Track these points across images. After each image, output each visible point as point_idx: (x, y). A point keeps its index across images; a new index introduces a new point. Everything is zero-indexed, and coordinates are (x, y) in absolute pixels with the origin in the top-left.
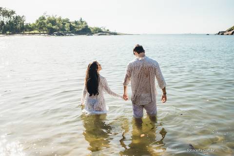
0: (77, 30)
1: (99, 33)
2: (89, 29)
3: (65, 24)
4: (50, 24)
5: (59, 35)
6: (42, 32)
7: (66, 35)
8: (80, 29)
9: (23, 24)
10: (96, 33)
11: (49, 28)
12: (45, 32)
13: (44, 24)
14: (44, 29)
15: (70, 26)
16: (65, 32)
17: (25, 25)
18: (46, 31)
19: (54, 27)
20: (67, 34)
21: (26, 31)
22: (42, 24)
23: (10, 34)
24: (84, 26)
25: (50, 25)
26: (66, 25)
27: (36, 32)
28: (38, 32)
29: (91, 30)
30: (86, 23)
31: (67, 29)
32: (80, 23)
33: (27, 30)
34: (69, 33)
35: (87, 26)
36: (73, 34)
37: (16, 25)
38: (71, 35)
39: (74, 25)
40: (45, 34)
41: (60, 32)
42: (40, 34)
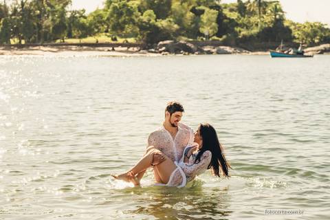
0: (244, 32)
1: (322, 47)
2: (288, 31)
3: (202, 12)
4: (150, 12)
5: (177, 49)
6: (120, 40)
7: (202, 52)
8: (255, 31)
9: (63, 13)
10: (312, 44)
11: (143, 27)
12: (131, 40)
13: (130, 12)
14: (129, 28)
15: (221, 18)
16: (199, 39)
17: (68, 15)
18: (135, 35)
19: (162, 23)
20: (206, 49)
21: (70, 36)
22: (120, 14)
23: (20, 46)
24: (268, 19)
25: (148, 16)
26: (204, 18)
27: (103, 38)
28: (109, 40)
29: (296, 34)
30: (276, 10)
31: (206, 30)
32: (255, 8)
33: (75, 33)
34: (215, 44)
35: (279, 21)
36: (228, 49)
37: (39, 16)
38: (219, 52)
39: (234, 16)
40: (129, 45)
41: (183, 40)
42: (113, 46)
